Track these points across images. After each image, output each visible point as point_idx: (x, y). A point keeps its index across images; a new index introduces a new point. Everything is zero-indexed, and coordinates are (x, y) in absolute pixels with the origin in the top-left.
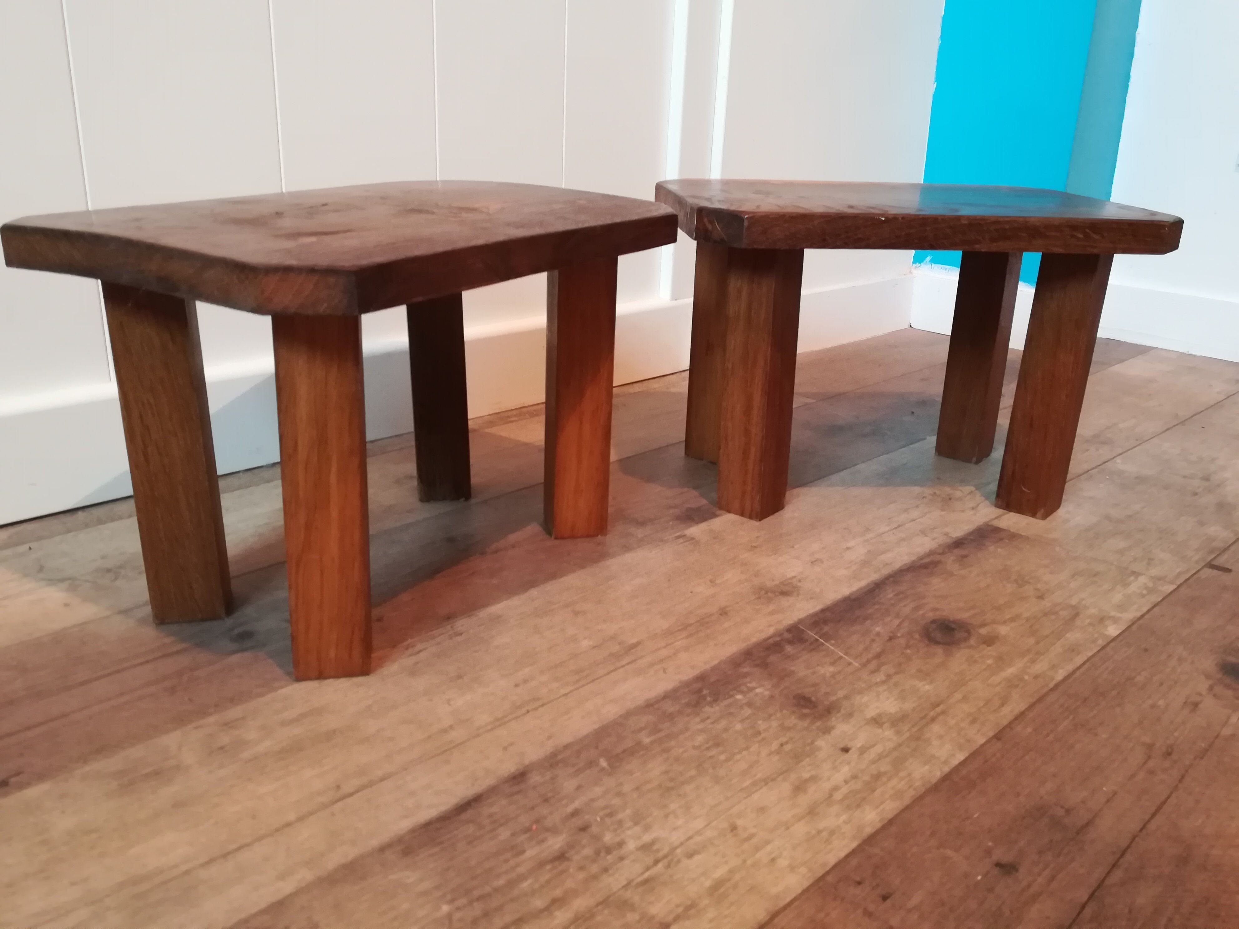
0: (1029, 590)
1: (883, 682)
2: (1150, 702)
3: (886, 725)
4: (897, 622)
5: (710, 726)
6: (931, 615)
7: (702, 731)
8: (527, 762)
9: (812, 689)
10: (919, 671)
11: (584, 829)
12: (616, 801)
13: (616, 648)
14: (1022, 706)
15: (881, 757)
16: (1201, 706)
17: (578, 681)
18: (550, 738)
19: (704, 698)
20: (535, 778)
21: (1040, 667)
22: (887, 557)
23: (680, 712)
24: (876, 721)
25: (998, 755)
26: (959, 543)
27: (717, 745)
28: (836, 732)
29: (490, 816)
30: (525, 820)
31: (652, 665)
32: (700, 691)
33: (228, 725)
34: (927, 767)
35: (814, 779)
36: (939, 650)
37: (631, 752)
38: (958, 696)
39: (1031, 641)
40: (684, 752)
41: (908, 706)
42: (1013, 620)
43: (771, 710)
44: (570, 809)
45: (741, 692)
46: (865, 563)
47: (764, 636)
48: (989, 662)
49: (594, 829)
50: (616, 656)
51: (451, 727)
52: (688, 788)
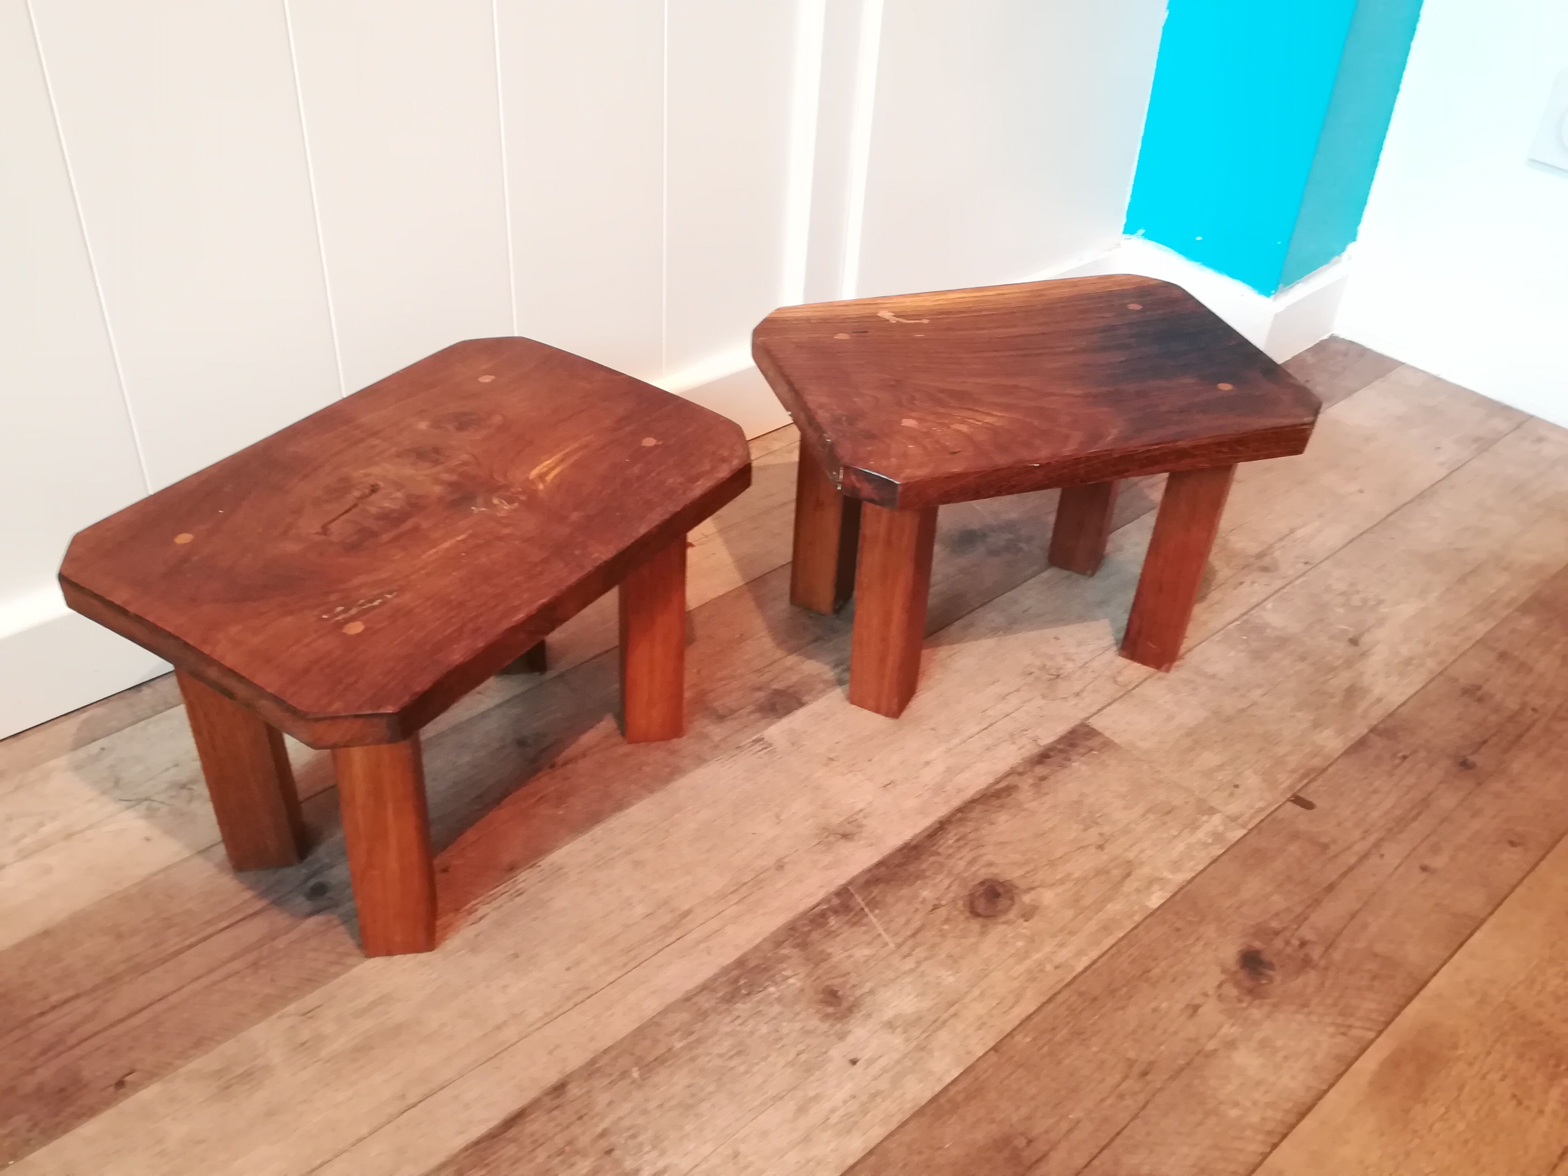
0: (1093, 836)
1: (912, 971)
2: (1153, 1005)
3: (899, 1030)
4: (947, 882)
5: (739, 1028)
6: (984, 873)
7: (728, 1034)
8: (569, 1069)
9: (841, 980)
10: (950, 956)
11: (609, 1152)
12: (641, 1121)
13: (667, 918)
14: (1032, 1009)
15: (885, 1070)
16: (1201, 1011)
17: (625, 965)
18: (592, 1039)
19: (738, 989)
20: (573, 1090)
21: (1064, 954)
22: (961, 779)
23: (714, 1009)
24: (890, 1025)
25: (990, 1071)
26: (1043, 757)
27: (739, 1053)
28: (850, 1039)
29: (532, 1134)
30: (560, 1140)
31: (698, 943)
32: (736, 980)
33: (308, 1014)
34: (921, 1085)
35: (817, 1098)
36: (975, 925)
37: (661, 1060)
38: (976, 992)
39: (1070, 913)
40: (709, 1061)
41: (926, 1004)
42: (1062, 882)
43: (798, 1008)
44: (599, 1130)
45: (776, 984)
46: (939, 789)
47: (813, 901)
48: (1020, 944)
49: (617, 1153)
50: (666, 930)
51: (505, 1023)
52: (706, 1106)
